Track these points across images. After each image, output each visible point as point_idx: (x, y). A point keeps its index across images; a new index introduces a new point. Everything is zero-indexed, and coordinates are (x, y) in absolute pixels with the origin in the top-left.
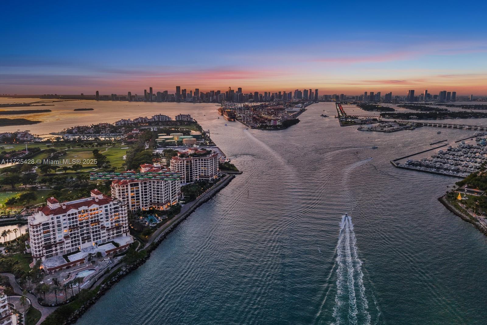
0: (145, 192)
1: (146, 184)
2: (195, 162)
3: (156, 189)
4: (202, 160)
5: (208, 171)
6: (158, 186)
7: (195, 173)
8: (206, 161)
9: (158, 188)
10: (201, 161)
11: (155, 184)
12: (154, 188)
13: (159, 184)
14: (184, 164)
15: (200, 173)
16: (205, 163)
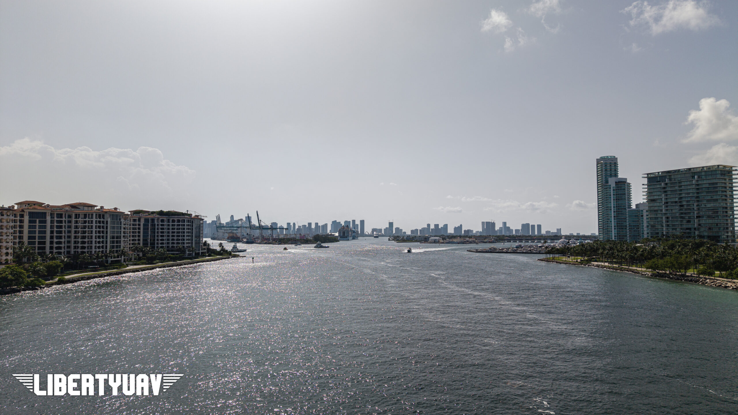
0: (57, 232)
1: (61, 217)
2: (160, 223)
3: (80, 229)
4: (173, 221)
5: (184, 240)
6: (85, 222)
7: (160, 242)
8: (181, 223)
9: (85, 227)
10: (171, 223)
11: (80, 219)
12: (76, 227)
13: (87, 219)
14: (139, 225)
15: (168, 243)
16: (179, 225)
